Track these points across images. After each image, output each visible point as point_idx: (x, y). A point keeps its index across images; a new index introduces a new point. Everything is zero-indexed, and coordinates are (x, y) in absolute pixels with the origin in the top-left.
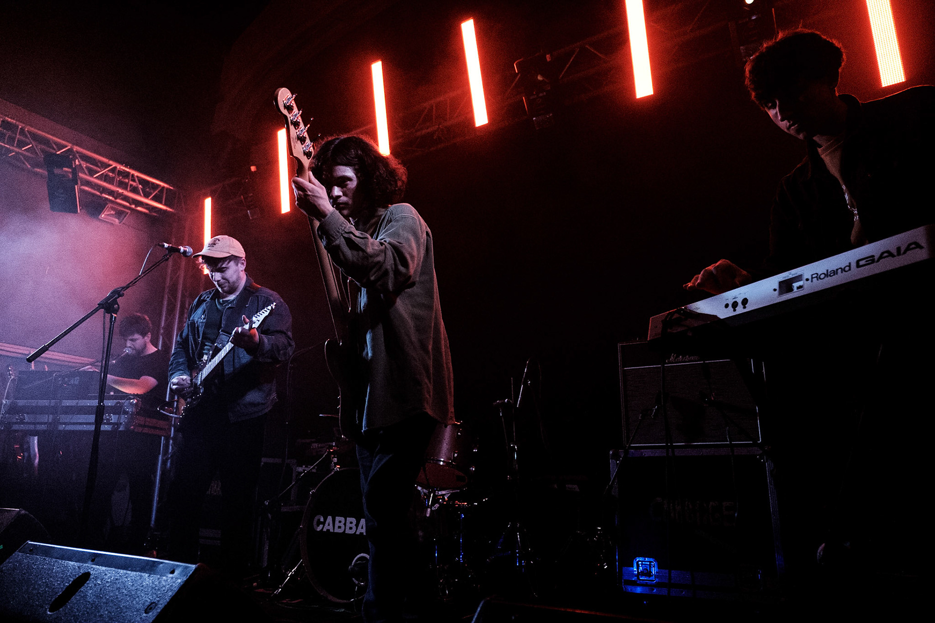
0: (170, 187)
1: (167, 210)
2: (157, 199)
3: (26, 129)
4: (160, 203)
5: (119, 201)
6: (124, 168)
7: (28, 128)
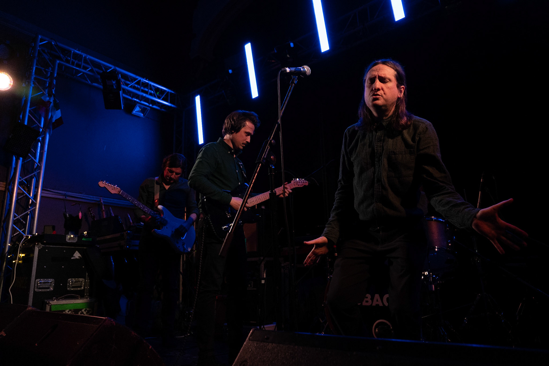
0: (172, 92)
1: (171, 106)
2: (165, 99)
4: (167, 101)
5: (143, 102)
6: (145, 81)
7: (88, 57)
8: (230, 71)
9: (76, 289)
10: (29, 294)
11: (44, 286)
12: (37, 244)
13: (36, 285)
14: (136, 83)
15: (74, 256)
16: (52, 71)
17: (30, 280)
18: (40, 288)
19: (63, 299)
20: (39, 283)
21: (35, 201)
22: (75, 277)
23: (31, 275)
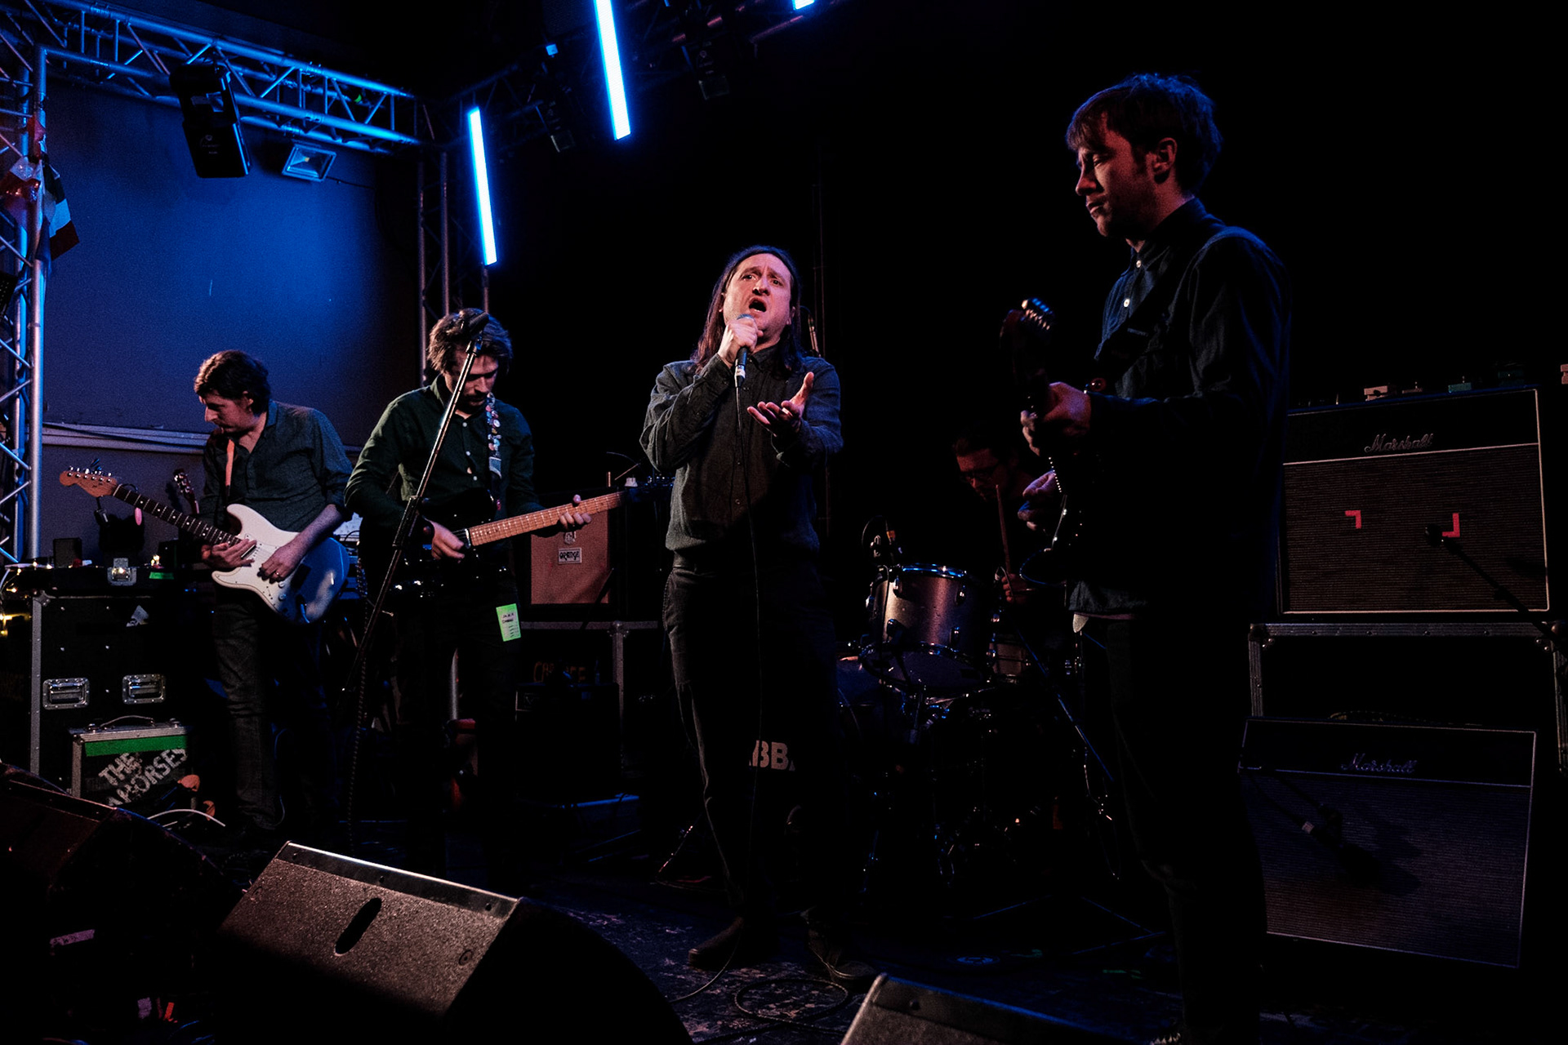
0: (401, 94)
1: (402, 141)
2: (380, 122)
3: (129, 24)
4: (387, 127)
5: (312, 134)
6: (312, 70)
7: (133, 21)
8: (551, 50)
9: (147, 701)
10: (30, 715)
11: (65, 697)
12: (35, 593)
13: (45, 694)
14: (288, 78)
15: (134, 620)
16: (32, 85)
17: (30, 681)
18: (55, 702)
19: (113, 728)
20: (52, 690)
21: (26, 466)
22: (140, 672)
23: (31, 670)
